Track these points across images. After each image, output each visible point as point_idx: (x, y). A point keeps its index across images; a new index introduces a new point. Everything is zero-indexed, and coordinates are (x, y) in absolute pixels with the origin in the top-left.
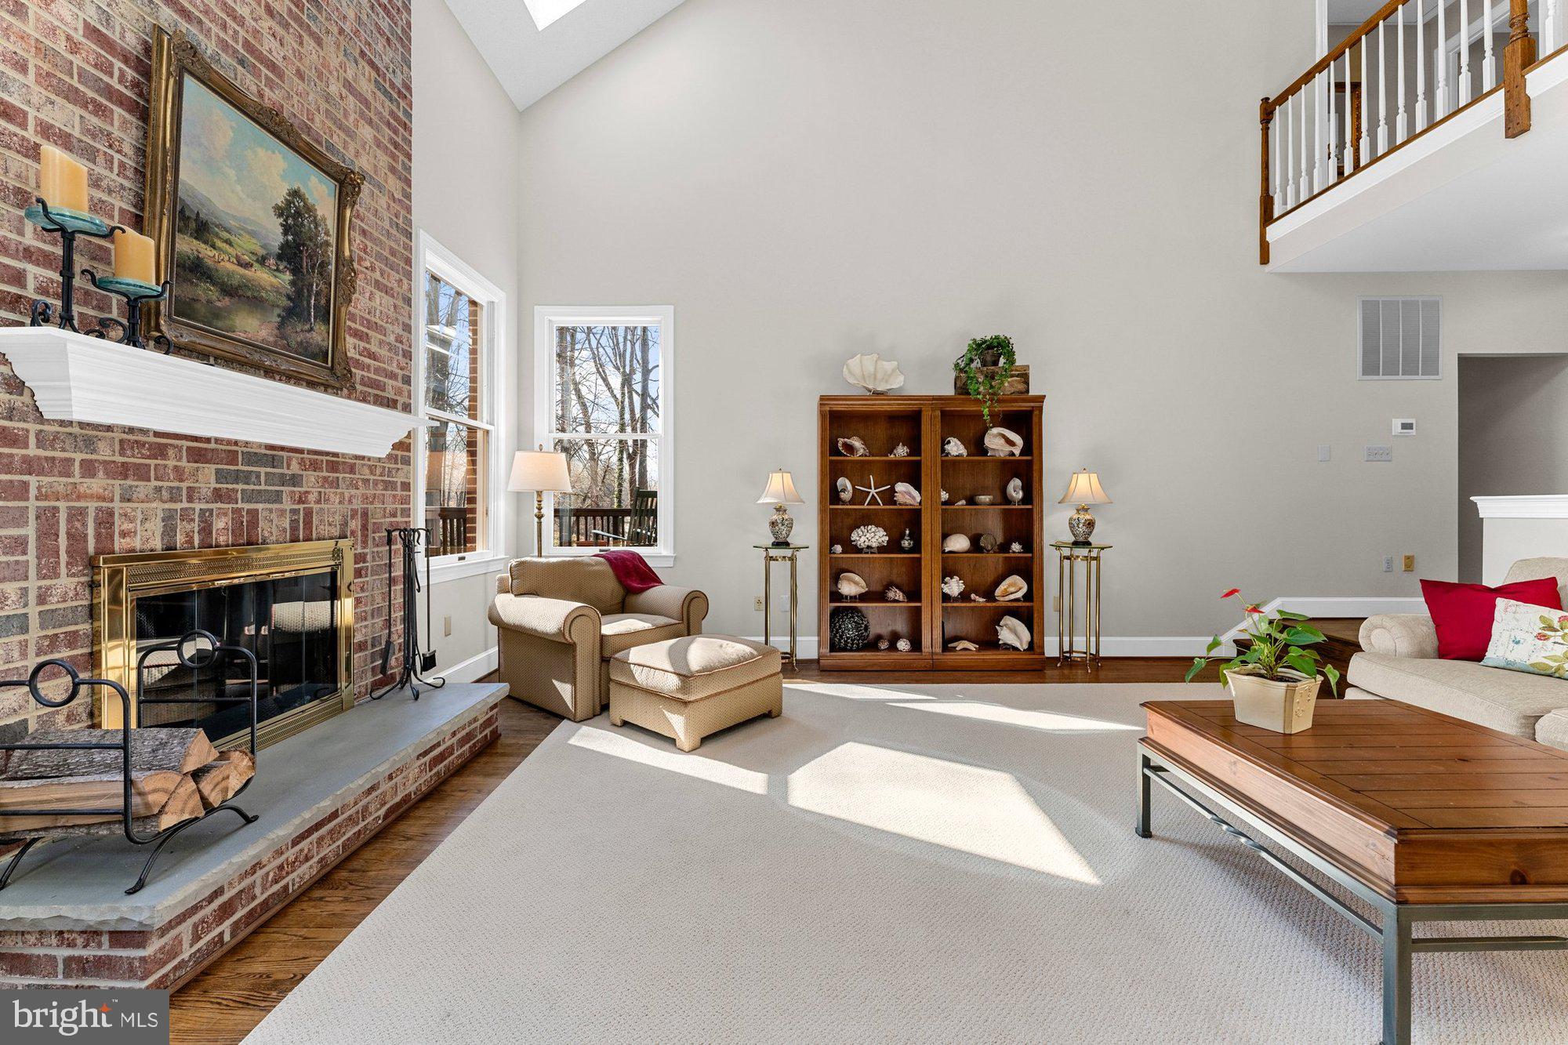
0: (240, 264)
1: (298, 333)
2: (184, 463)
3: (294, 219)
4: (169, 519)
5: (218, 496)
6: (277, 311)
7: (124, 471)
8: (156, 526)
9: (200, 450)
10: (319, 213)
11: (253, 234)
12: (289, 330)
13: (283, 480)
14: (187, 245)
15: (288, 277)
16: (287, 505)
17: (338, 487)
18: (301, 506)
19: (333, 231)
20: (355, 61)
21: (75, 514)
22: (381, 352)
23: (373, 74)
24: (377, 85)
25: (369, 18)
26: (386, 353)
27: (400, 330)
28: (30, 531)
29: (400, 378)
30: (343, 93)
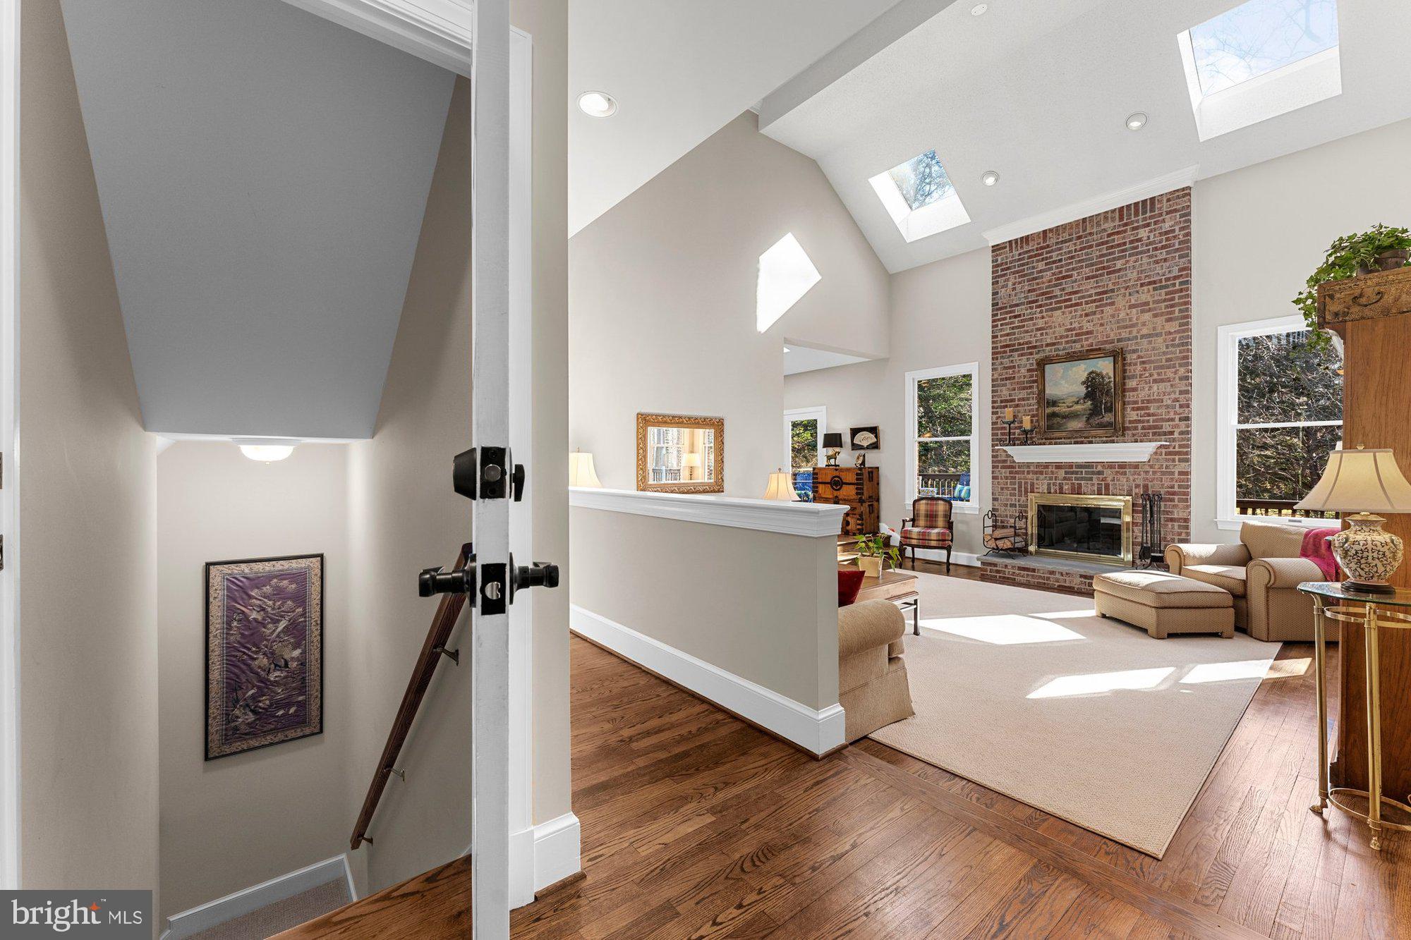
0: (1068, 407)
1: (1096, 420)
2: (1054, 470)
3: (1091, 381)
4: (1049, 484)
5: (1065, 479)
6: (1085, 416)
7: (1036, 473)
8: (1045, 487)
9: (1059, 466)
10: (1104, 373)
11: (1072, 396)
12: (1091, 421)
13: (1093, 473)
14: (1050, 410)
15: (1090, 402)
16: (1095, 481)
17: (1125, 474)
18: (1103, 483)
19: (1112, 376)
20: (1138, 292)
21: (1026, 483)
22: (1159, 411)
23: (1151, 287)
24: (1155, 289)
25: (1149, 264)
26: (1163, 410)
27: (1177, 395)
28: (1017, 486)
29: (1177, 419)
30: (1129, 311)
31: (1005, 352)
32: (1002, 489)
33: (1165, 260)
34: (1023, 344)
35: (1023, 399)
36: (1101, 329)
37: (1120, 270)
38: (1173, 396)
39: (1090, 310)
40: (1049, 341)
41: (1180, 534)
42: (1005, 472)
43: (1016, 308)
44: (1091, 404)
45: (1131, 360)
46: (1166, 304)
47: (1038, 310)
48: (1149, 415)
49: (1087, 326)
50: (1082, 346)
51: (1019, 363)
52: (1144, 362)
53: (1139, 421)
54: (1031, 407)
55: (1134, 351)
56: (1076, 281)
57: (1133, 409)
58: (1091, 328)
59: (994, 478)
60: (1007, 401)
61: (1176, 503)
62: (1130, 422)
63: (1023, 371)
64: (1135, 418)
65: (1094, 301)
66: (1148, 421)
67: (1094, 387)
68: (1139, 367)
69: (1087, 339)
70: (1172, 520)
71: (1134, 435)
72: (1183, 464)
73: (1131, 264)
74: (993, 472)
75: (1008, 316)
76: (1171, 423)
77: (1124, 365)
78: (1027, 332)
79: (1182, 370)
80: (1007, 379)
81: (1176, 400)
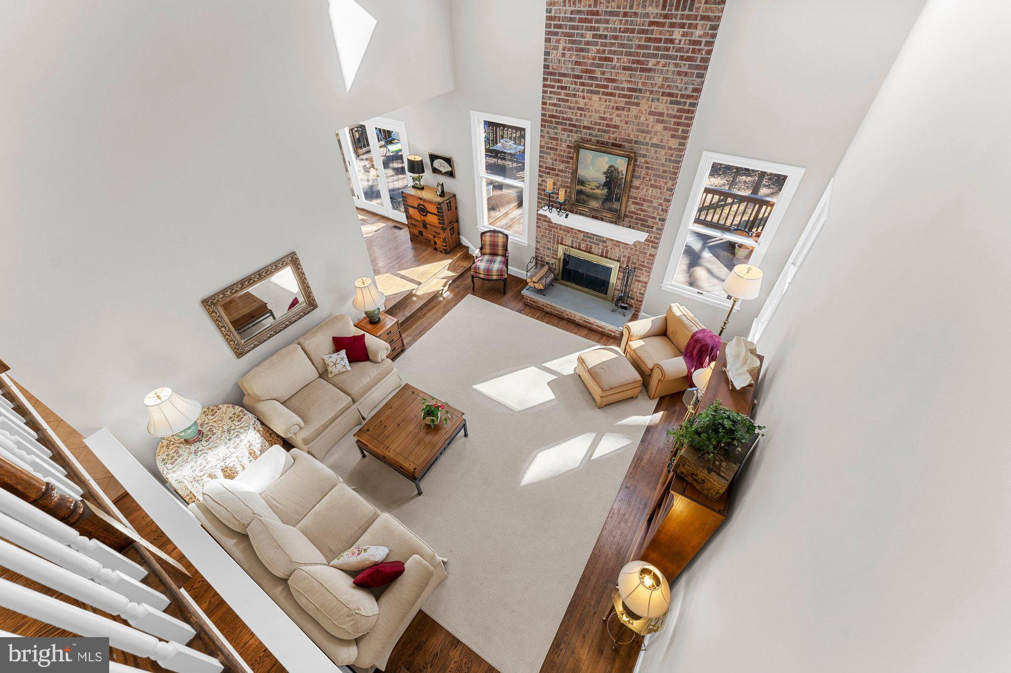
0: (591, 189)
1: (608, 205)
2: (577, 232)
3: (610, 173)
4: (572, 241)
5: (583, 240)
6: (601, 200)
8: (570, 242)
9: (580, 231)
10: (620, 170)
11: (596, 181)
12: (605, 204)
13: (600, 241)
14: (579, 187)
15: (606, 190)
16: (601, 246)
17: (619, 247)
18: (605, 250)
19: (625, 174)
20: (658, 100)
21: (558, 236)
22: (649, 209)
23: (669, 99)
24: (671, 103)
25: (673, 72)
26: (651, 210)
27: (662, 202)
28: (552, 237)
29: (658, 219)
30: (648, 117)
31: (551, 123)
32: (543, 236)
33: (686, 74)
34: (566, 119)
35: (562, 171)
36: (625, 126)
37: (649, 70)
38: (660, 201)
39: (621, 105)
40: (586, 124)
41: (640, 290)
42: (545, 225)
43: (564, 79)
44: (607, 192)
45: (640, 162)
46: (675, 120)
47: (582, 88)
48: (642, 210)
49: (616, 121)
50: (609, 138)
51: (561, 137)
52: (648, 168)
53: (635, 213)
54: (567, 180)
55: (644, 156)
56: (614, 68)
57: (633, 203)
58: (618, 123)
59: (537, 226)
60: (550, 168)
61: (643, 272)
62: (630, 212)
63: (564, 145)
64: (633, 210)
65: (625, 96)
66: (640, 215)
67: (611, 180)
68: (644, 171)
69: (614, 132)
70: (639, 281)
71: (630, 222)
72: (653, 250)
73: (660, 67)
74: (537, 222)
75: (557, 84)
76: (653, 220)
77: (635, 165)
78: (570, 108)
79: (670, 183)
80: (551, 149)
81: (661, 205)
